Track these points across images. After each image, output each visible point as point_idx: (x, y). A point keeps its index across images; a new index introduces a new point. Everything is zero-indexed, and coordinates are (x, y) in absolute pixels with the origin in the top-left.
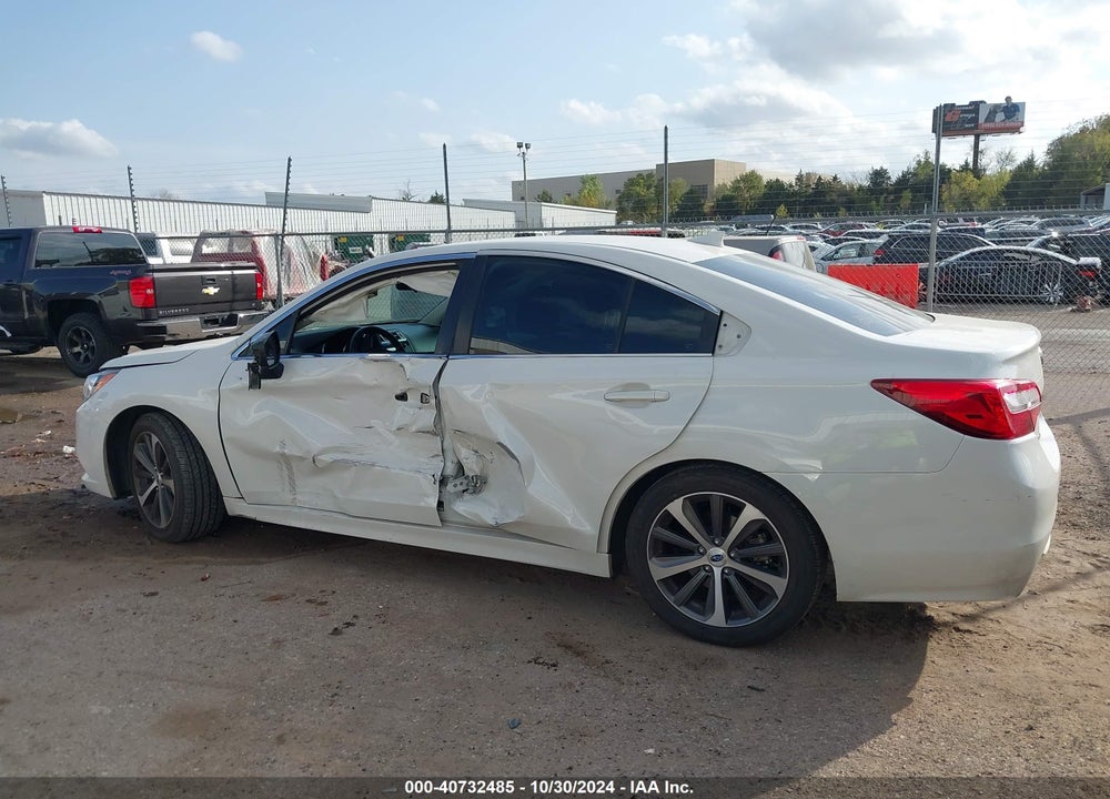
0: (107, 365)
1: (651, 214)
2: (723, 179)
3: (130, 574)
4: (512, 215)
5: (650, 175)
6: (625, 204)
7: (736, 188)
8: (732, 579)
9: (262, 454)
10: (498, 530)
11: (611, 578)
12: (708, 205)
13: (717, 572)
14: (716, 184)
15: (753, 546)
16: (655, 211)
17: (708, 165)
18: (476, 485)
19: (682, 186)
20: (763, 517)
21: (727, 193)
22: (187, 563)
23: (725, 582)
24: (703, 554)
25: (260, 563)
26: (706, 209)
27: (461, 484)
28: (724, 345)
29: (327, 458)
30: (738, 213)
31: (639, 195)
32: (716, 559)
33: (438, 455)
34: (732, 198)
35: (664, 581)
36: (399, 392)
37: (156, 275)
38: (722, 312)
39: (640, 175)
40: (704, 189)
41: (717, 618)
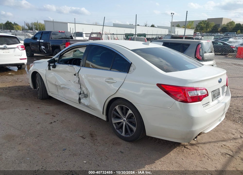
0: (34, 62)
1: (204, 31)
2: (224, 23)
3: (28, 105)
4: (168, 30)
5: (206, 21)
6: (198, 28)
7: (227, 25)
8: (127, 126)
9: (52, 84)
10: (87, 106)
11: (107, 121)
12: (219, 29)
13: (124, 123)
14: (222, 24)
15: (132, 119)
16: (205, 30)
17: (221, 19)
18: (86, 96)
19: (213, 24)
20: (132, 113)
21: (225, 26)
22: (39, 104)
23: (125, 126)
24: (122, 119)
25: (51, 106)
26: (219, 30)
27: (83, 95)
28: (131, 71)
29: (62, 86)
30: (226, 31)
31: (201, 26)
32: (124, 120)
33: (80, 89)
34: (226, 27)
35: (115, 123)
36: (74, 74)
37: (70, 42)
38: (131, 63)
39: (203, 21)
40: (219, 25)
41: (123, 134)
